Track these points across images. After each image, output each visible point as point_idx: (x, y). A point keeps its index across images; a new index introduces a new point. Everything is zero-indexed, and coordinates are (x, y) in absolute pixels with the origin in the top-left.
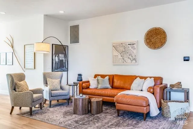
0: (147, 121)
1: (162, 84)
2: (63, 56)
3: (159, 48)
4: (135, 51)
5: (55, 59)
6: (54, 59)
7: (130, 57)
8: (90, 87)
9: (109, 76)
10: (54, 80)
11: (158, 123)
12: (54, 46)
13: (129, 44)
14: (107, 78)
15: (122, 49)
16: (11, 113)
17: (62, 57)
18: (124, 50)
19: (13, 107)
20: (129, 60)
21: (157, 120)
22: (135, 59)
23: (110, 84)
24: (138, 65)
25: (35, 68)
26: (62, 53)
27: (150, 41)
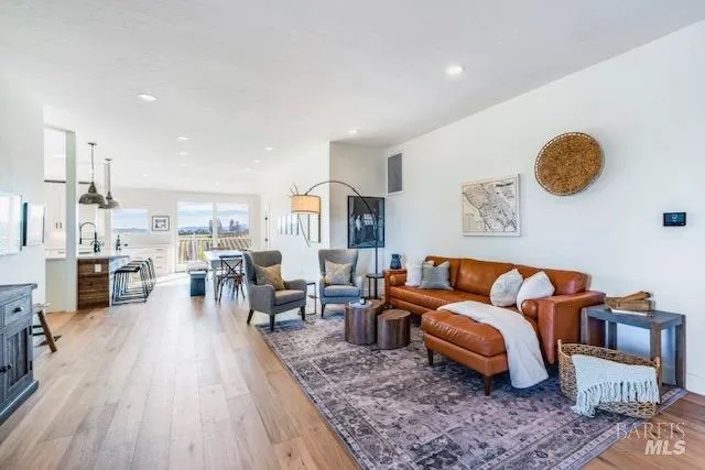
0: (494, 398)
1: (583, 291)
2: (372, 217)
3: (576, 190)
4: (512, 203)
5: (355, 224)
6: (351, 223)
7: (501, 216)
8: (407, 284)
9: (451, 260)
10: (336, 266)
11: (522, 415)
12: (351, 200)
13: (498, 186)
14: (445, 265)
15: (482, 199)
16: (248, 322)
17: (368, 219)
18: (487, 201)
19: (251, 313)
20: (499, 224)
21: (527, 404)
22: (512, 223)
23: (449, 280)
24: (521, 236)
25: (320, 241)
27: (553, 172)
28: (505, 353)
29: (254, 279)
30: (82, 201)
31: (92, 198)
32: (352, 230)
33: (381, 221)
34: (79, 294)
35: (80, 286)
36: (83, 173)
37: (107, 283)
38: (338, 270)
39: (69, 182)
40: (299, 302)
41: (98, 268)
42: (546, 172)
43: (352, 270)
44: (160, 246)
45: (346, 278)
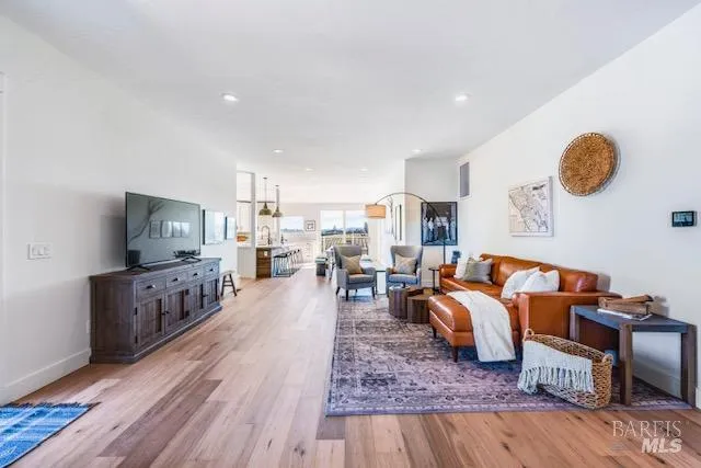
2: (444, 219)
5: (427, 226)
6: (425, 225)
8: (454, 276)
9: (495, 257)
10: (403, 258)
12: (425, 205)
13: (535, 188)
14: (489, 261)
15: (522, 201)
16: (337, 294)
17: (440, 221)
18: (526, 203)
19: (339, 288)
23: (490, 275)
25: (400, 239)
26: (445, 216)
27: (576, 173)
28: (471, 330)
29: (340, 265)
30: (261, 214)
31: (265, 212)
32: (425, 231)
33: (453, 223)
34: (257, 268)
35: (258, 264)
36: (260, 196)
37: (270, 263)
38: (405, 263)
39: (252, 202)
40: (371, 283)
41: (266, 254)
42: (569, 173)
43: (417, 264)
44: (308, 240)
45: (409, 269)
